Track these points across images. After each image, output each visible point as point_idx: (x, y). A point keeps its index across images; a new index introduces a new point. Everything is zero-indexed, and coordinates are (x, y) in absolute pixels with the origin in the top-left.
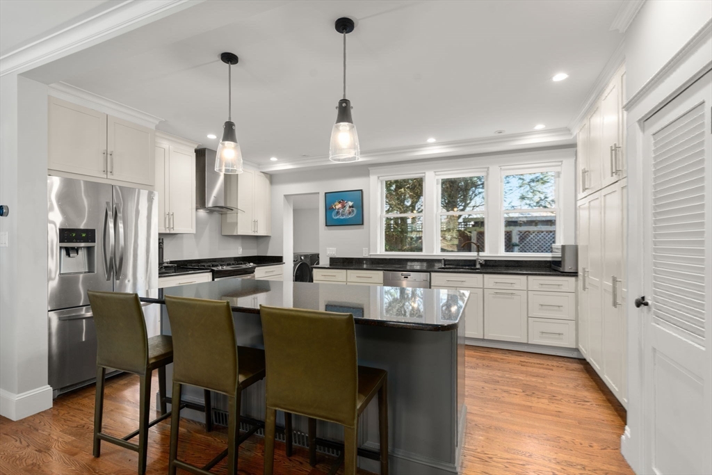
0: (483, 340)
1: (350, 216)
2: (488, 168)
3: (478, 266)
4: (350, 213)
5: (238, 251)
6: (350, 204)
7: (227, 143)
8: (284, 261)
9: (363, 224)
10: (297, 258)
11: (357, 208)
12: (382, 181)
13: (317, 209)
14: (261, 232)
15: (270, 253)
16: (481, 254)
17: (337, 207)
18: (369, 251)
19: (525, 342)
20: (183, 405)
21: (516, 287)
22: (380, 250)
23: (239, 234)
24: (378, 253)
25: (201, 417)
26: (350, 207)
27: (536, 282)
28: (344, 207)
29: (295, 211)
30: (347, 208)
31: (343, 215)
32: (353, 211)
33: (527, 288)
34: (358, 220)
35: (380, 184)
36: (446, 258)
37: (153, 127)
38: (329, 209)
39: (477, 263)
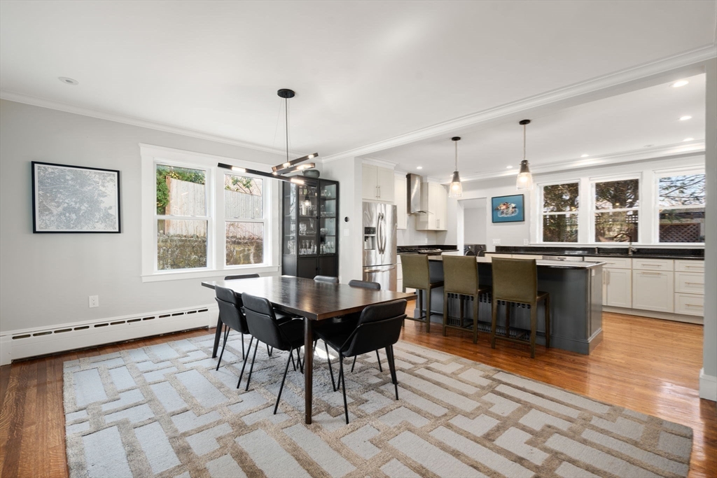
0: (632, 309)
1: (513, 215)
2: (642, 172)
3: (630, 253)
4: (513, 213)
5: (424, 241)
6: (514, 205)
7: (455, 183)
8: (458, 249)
9: (524, 220)
10: (466, 247)
11: (519, 208)
12: (540, 187)
13: (485, 208)
14: (442, 228)
15: (447, 243)
16: (633, 243)
17: (502, 208)
18: (529, 240)
19: (672, 312)
20: (431, 314)
21: (662, 268)
22: (538, 240)
23: (429, 229)
24: (537, 243)
25: (441, 321)
26: (513, 208)
27: (681, 264)
28: (508, 208)
29: (466, 211)
30: (511, 209)
31: (507, 214)
32: (515, 211)
33: (674, 269)
34: (520, 218)
35: (538, 189)
36: (599, 247)
37: (393, 168)
38: (495, 210)
39: (630, 251)
